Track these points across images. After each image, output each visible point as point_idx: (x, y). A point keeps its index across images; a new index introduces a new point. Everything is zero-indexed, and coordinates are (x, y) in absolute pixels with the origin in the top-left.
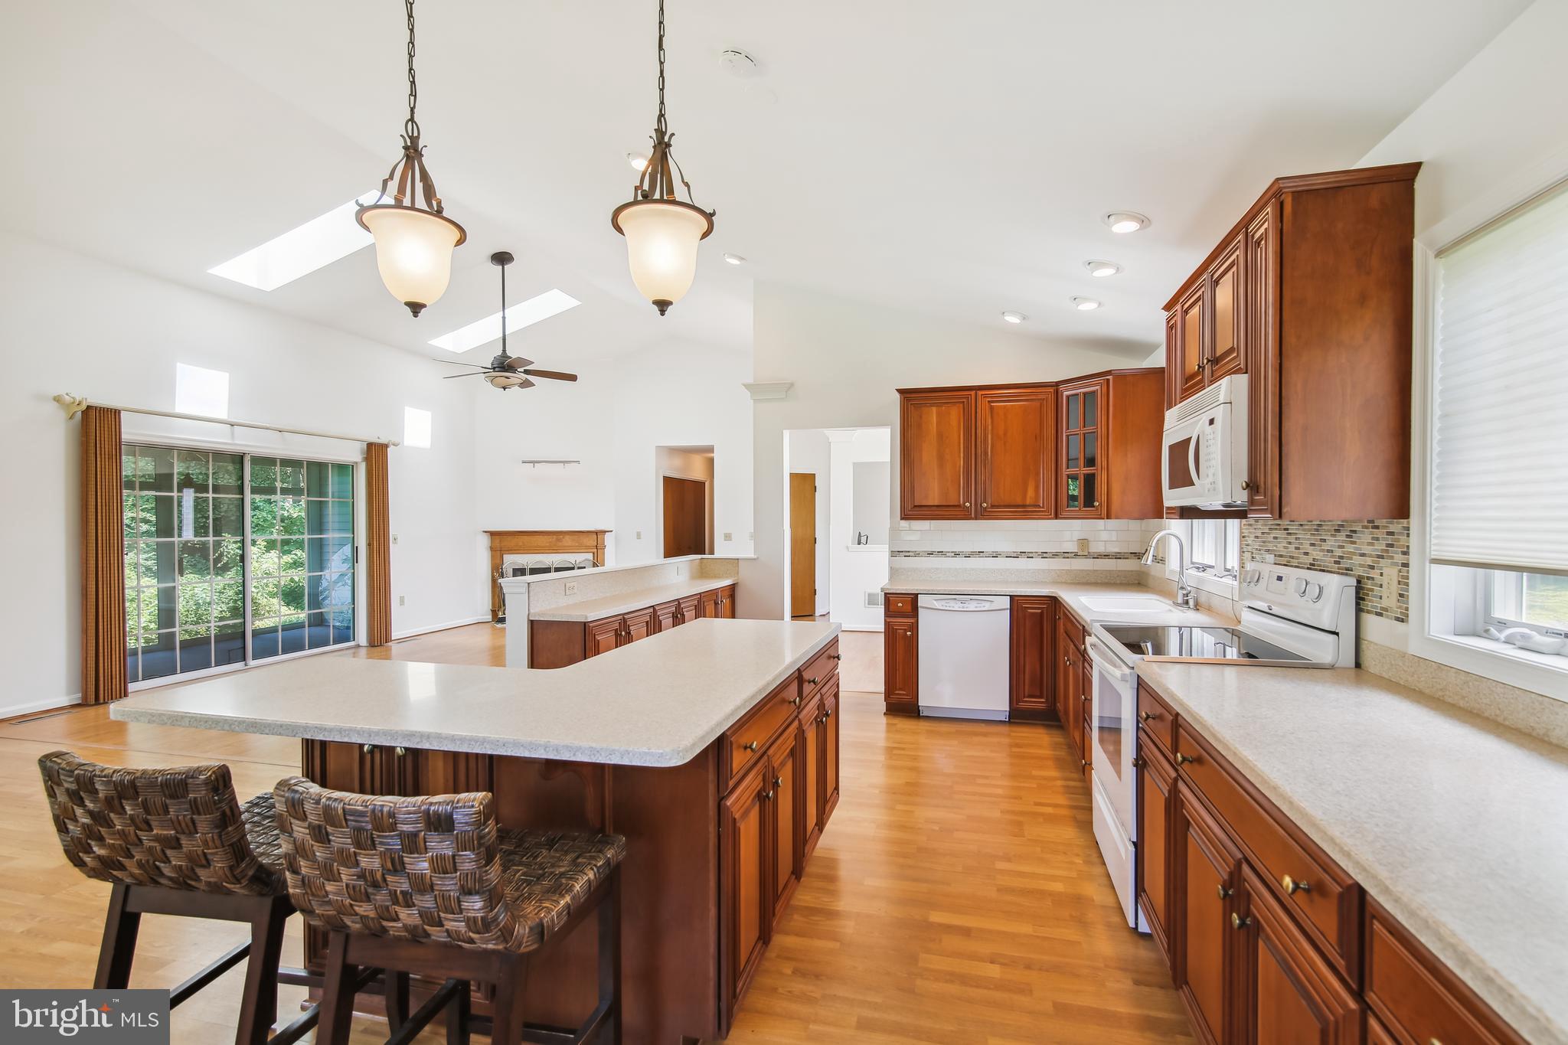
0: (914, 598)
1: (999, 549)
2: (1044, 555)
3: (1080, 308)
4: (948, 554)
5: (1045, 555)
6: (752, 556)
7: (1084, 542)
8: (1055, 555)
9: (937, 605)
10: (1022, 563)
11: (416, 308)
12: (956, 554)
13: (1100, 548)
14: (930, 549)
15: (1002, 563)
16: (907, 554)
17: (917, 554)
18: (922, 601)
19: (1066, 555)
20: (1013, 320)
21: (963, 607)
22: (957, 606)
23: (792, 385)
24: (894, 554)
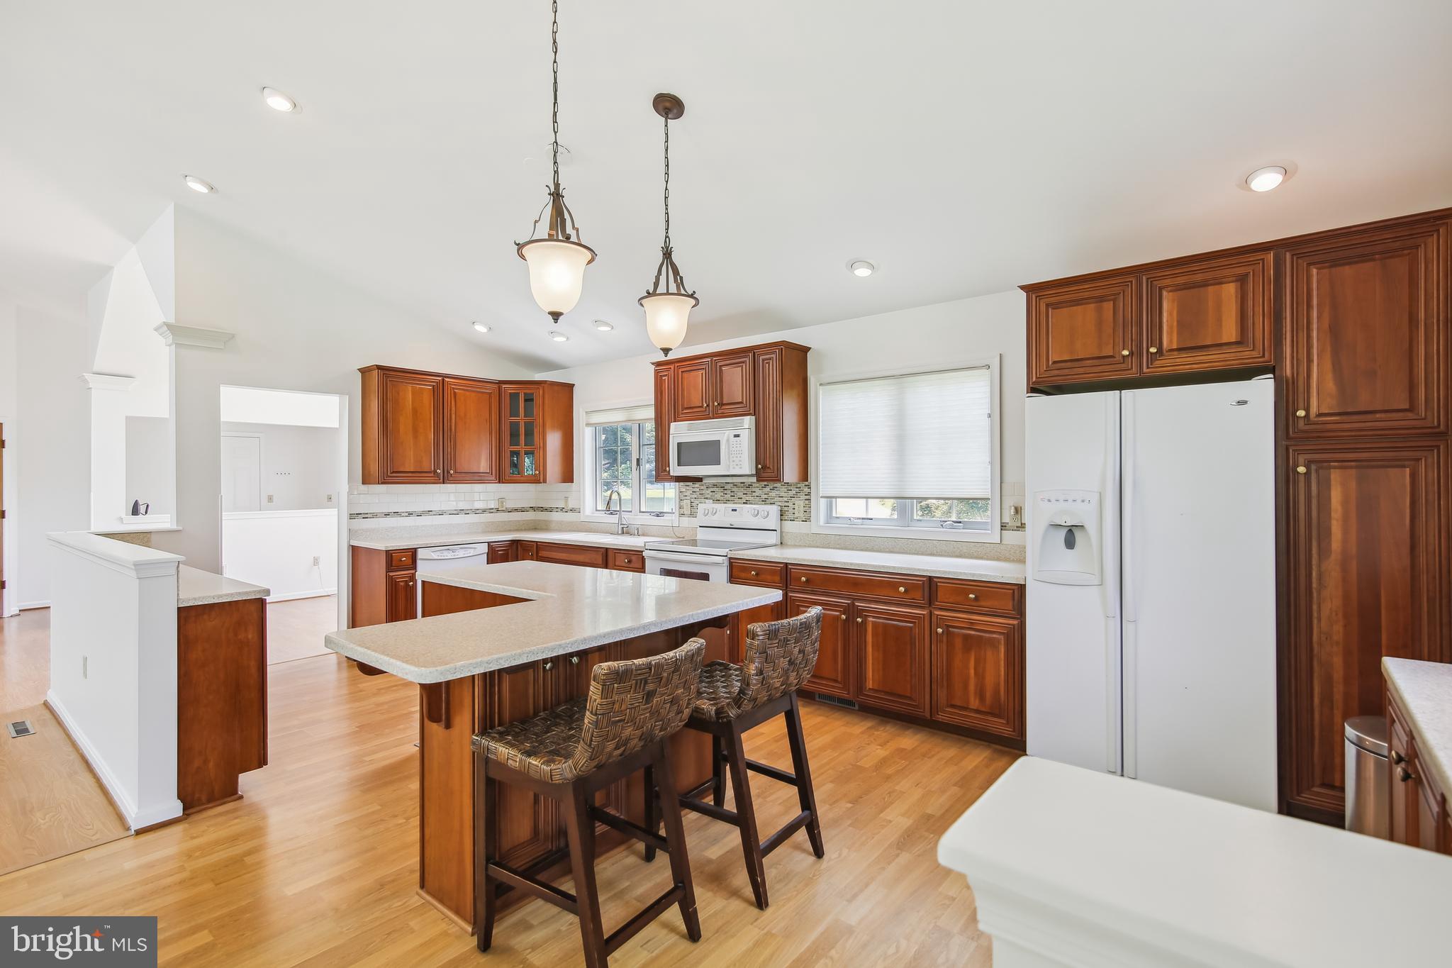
0: (413, 553)
1: (443, 508)
2: (476, 511)
3: (555, 339)
4: (403, 514)
5: (478, 512)
6: (175, 527)
7: (501, 500)
8: (484, 511)
9: (435, 556)
10: (461, 519)
11: (556, 316)
12: (410, 514)
13: (510, 505)
14: (386, 511)
15: (445, 519)
16: (365, 516)
17: (374, 516)
18: (421, 554)
19: (490, 511)
20: (480, 328)
21: (454, 555)
22: (449, 555)
23: (233, 336)
24: (352, 516)
